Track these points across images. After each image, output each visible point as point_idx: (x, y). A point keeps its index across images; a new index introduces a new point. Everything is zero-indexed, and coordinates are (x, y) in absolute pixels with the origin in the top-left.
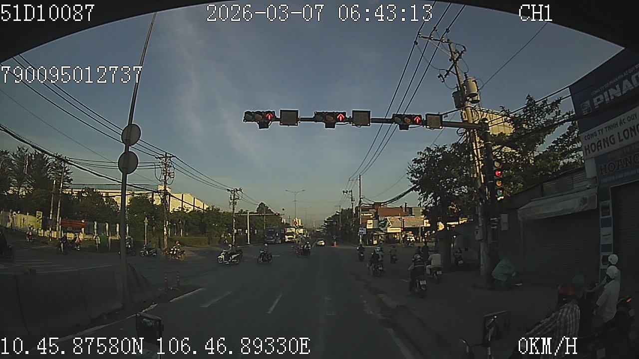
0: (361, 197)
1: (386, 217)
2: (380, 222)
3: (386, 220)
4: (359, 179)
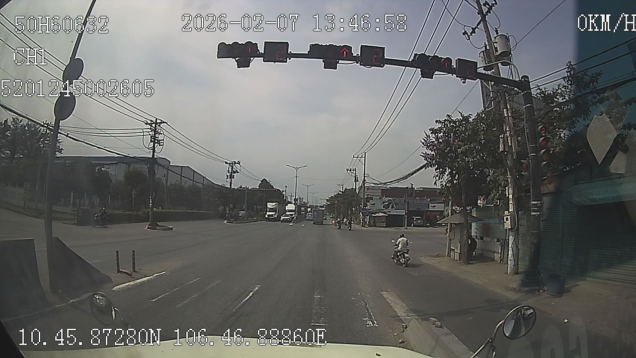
0: (366, 175)
1: (391, 198)
2: (384, 202)
3: (390, 202)
4: (363, 156)
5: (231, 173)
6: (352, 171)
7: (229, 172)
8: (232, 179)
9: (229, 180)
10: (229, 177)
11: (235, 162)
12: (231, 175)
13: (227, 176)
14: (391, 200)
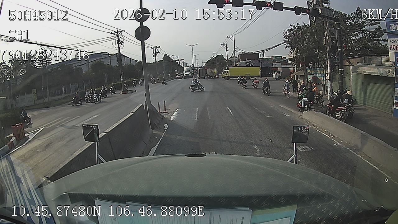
0: (235, 48)
1: (250, 60)
2: (247, 63)
3: (250, 62)
4: (233, 36)
5: (155, 53)
6: (224, 45)
7: (153, 53)
8: (156, 57)
9: (154, 58)
10: (154, 56)
11: (157, 47)
12: (155, 55)
13: (153, 55)
14: (250, 61)
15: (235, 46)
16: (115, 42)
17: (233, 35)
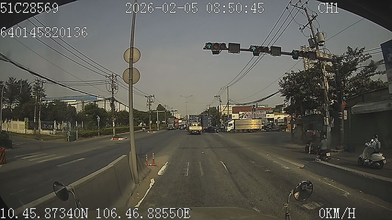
0: (229, 100)
4: (227, 88)
5: (149, 102)
6: (218, 97)
9: (148, 107)
11: (151, 96)
13: (147, 104)
15: (229, 98)
16: (109, 86)
17: (227, 86)
